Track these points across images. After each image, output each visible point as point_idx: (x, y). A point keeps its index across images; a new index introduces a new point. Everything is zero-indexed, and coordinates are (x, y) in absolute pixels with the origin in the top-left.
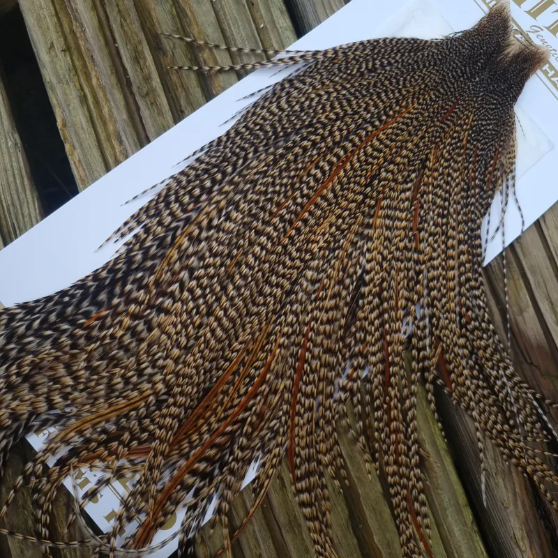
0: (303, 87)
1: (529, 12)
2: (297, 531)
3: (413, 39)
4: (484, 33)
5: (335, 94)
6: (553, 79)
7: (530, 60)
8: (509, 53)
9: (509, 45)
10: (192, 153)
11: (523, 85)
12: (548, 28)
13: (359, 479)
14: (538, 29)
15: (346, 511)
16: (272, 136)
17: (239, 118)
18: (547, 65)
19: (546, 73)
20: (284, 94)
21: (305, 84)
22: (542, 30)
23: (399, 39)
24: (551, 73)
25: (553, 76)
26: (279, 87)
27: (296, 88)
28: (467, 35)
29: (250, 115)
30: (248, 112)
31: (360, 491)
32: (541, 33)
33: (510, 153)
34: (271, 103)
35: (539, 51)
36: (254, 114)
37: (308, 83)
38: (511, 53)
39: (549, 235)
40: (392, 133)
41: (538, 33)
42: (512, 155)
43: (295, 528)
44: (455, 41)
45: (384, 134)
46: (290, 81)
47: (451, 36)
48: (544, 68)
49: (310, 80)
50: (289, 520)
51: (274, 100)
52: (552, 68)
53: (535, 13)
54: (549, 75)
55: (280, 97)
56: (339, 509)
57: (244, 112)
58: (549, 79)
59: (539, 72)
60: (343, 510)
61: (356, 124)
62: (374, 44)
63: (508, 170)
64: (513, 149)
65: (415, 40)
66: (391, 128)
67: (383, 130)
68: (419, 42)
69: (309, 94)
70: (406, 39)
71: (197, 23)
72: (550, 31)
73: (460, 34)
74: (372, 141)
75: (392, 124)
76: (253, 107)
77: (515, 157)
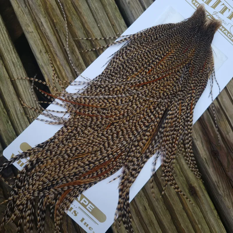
0: (131, 49)
1: (212, 7)
2: (152, 226)
3: (169, 24)
4: (196, 18)
5: (144, 50)
6: (224, 32)
7: (215, 26)
8: (206, 25)
9: (206, 21)
11: (213, 36)
12: (220, 12)
13: (173, 204)
14: (216, 13)
15: (170, 217)
18: (221, 27)
19: (221, 30)
20: (124, 52)
21: (131, 47)
22: (218, 13)
23: (165, 25)
24: (223, 29)
25: (224, 31)
26: (122, 50)
27: (128, 50)
28: (190, 20)
29: (112, 62)
30: (111, 61)
31: (174, 208)
32: (217, 14)
33: (211, 63)
35: (217, 22)
37: (133, 47)
38: (207, 24)
40: (166, 62)
41: (216, 15)
42: (212, 64)
43: (152, 225)
44: (186, 23)
45: (163, 63)
47: (184, 21)
48: (220, 28)
49: (133, 46)
50: (150, 222)
51: (121, 55)
52: (223, 27)
53: (214, 7)
54: (223, 30)
55: (122, 54)
56: (167, 216)
57: (110, 61)
58: (223, 32)
59: (218, 30)
60: (169, 216)
61: (152, 60)
62: (155, 28)
63: (212, 70)
64: (213, 61)
65: (170, 24)
66: (165, 60)
67: (163, 61)
68: (172, 25)
69: (134, 52)
70: (167, 24)
72: (221, 13)
73: (187, 20)
74: (158, 65)
75: (166, 58)
76: (113, 59)
77: (214, 64)
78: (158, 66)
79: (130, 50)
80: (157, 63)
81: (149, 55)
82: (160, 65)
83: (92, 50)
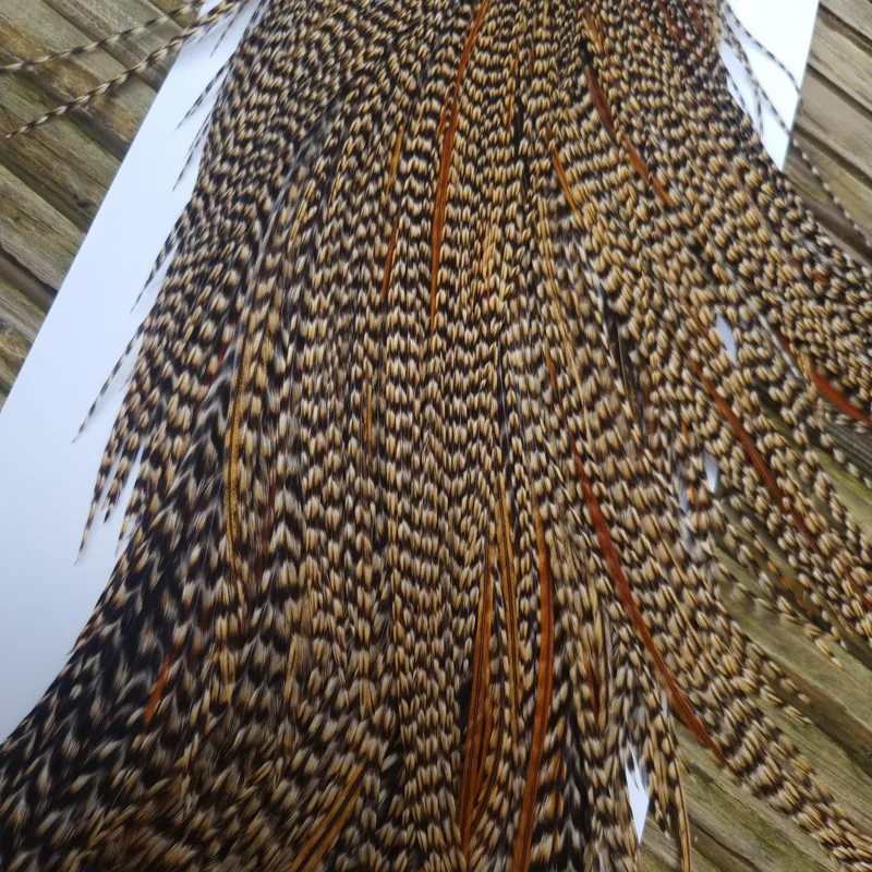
0: (285, 35)
2: (782, 848)
10: (153, 264)
13: (822, 678)
15: (840, 752)
16: (287, 145)
17: (199, 155)
20: (258, 67)
21: (285, 28)
26: (240, 63)
27: (274, 45)
29: (218, 137)
30: (211, 136)
31: (838, 700)
34: (243, 95)
36: (224, 132)
37: (290, 24)
39: (838, 76)
40: (498, 26)
43: (776, 845)
45: (486, 34)
46: (253, 40)
49: (291, 16)
50: (759, 838)
51: (246, 86)
55: (253, 77)
56: (825, 754)
57: (205, 140)
60: (832, 753)
61: (426, 40)
66: (490, 19)
67: (480, 30)
69: (305, 38)
71: (15, 31)
74: (473, 57)
75: (487, 11)
76: (214, 123)
78: (472, 63)
79: (286, 43)
80: (455, 47)
81: (394, 23)
82: (477, 55)
83: (51, 115)
